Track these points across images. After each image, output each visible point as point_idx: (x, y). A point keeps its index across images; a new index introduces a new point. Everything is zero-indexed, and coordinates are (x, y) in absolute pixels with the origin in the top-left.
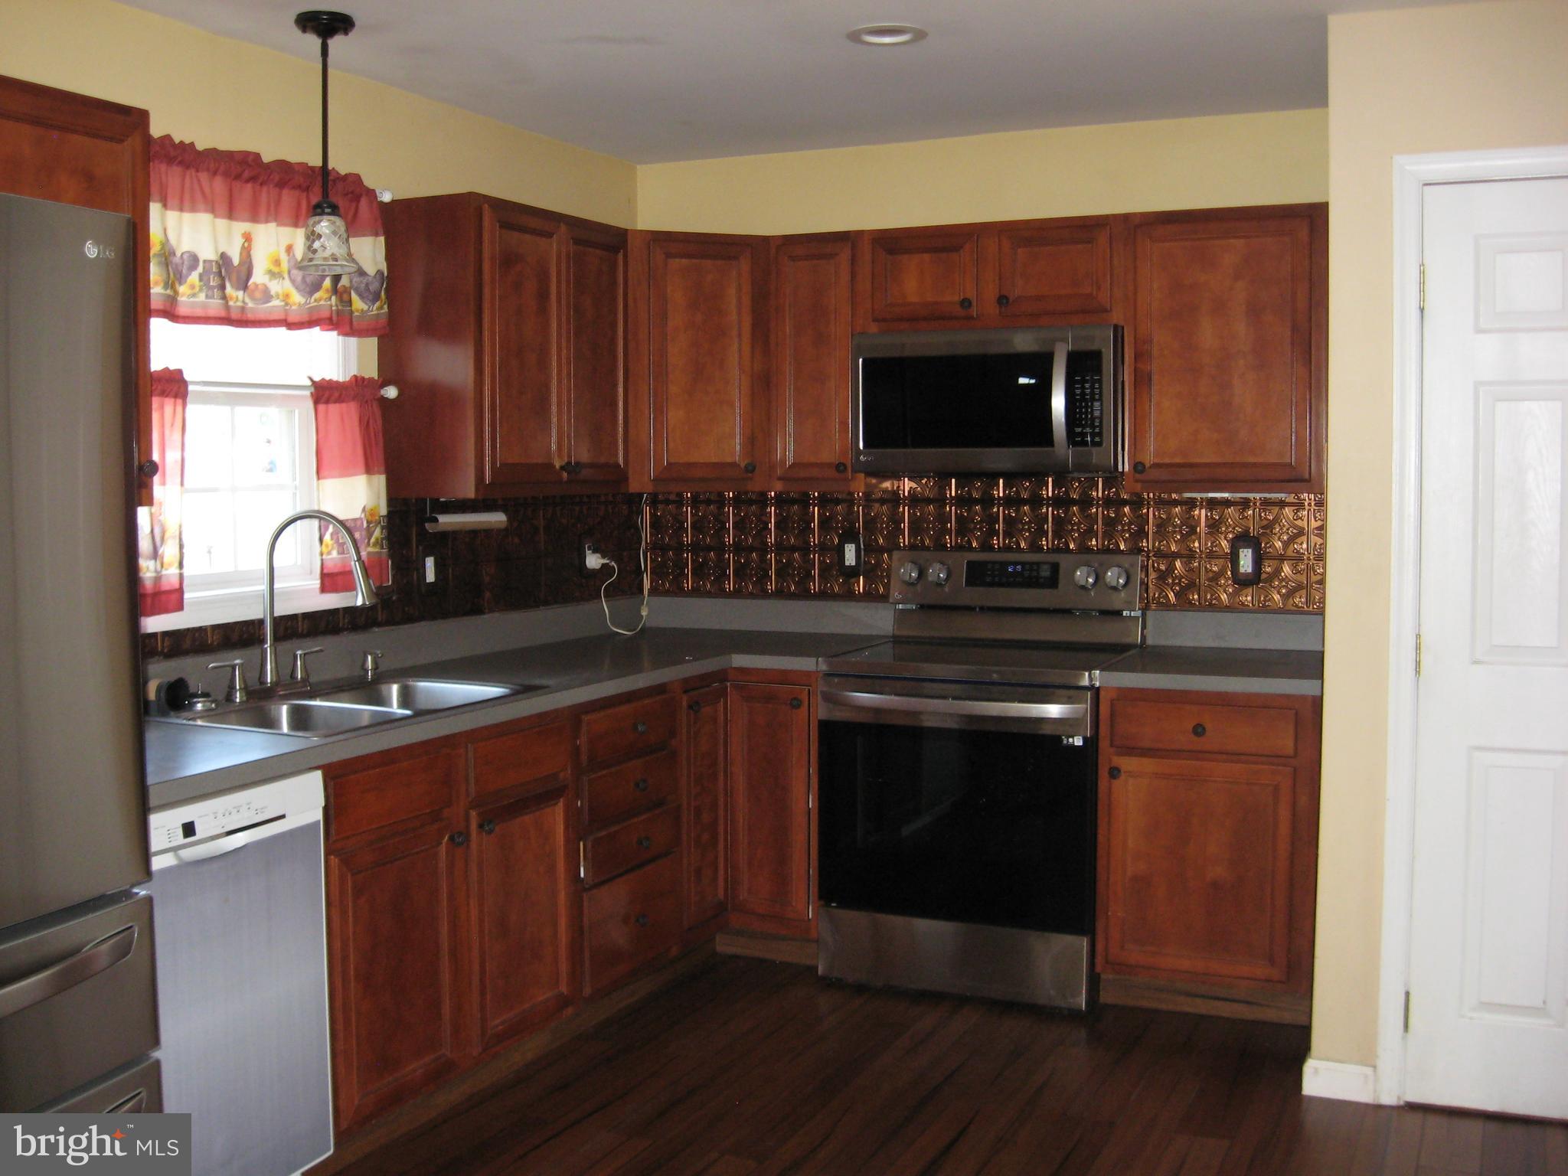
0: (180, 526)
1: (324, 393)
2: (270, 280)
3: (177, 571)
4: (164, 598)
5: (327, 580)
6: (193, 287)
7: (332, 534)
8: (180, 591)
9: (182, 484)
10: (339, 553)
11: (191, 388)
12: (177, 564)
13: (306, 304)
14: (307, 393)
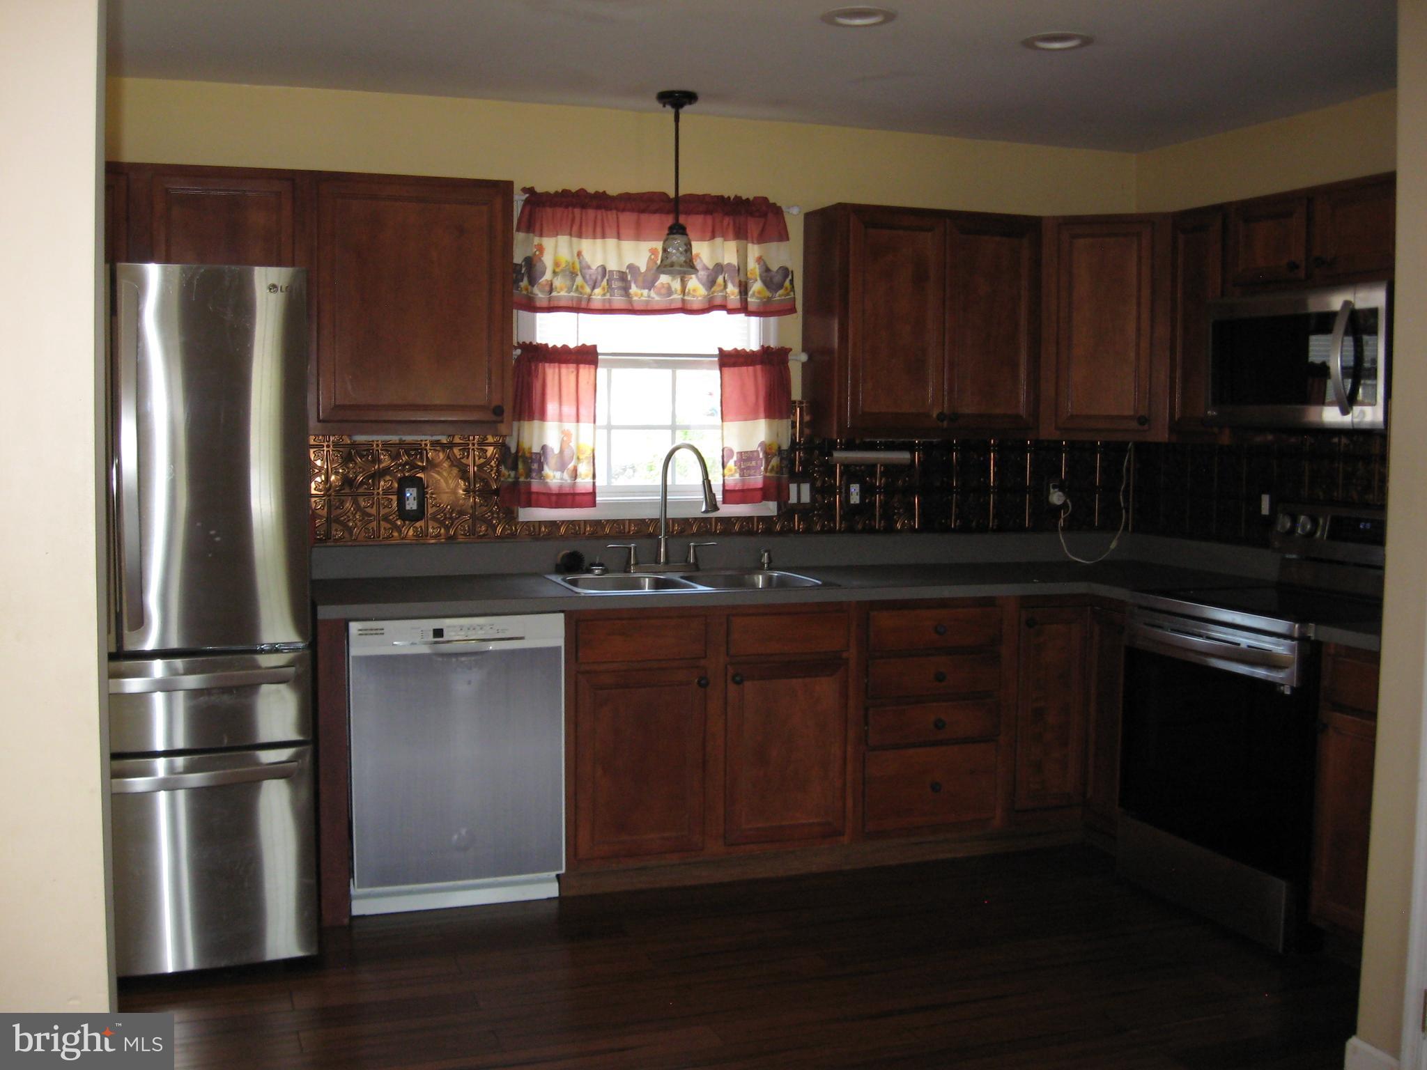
0: (593, 451)
1: (728, 360)
2: (672, 280)
3: (592, 481)
4: (577, 498)
5: (728, 495)
6: (604, 289)
7: (735, 462)
8: (593, 494)
9: (595, 422)
10: (741, 476)
11: (600, 357)
12: (591, 476)
13: (708, 295)
14: (716, 359)
